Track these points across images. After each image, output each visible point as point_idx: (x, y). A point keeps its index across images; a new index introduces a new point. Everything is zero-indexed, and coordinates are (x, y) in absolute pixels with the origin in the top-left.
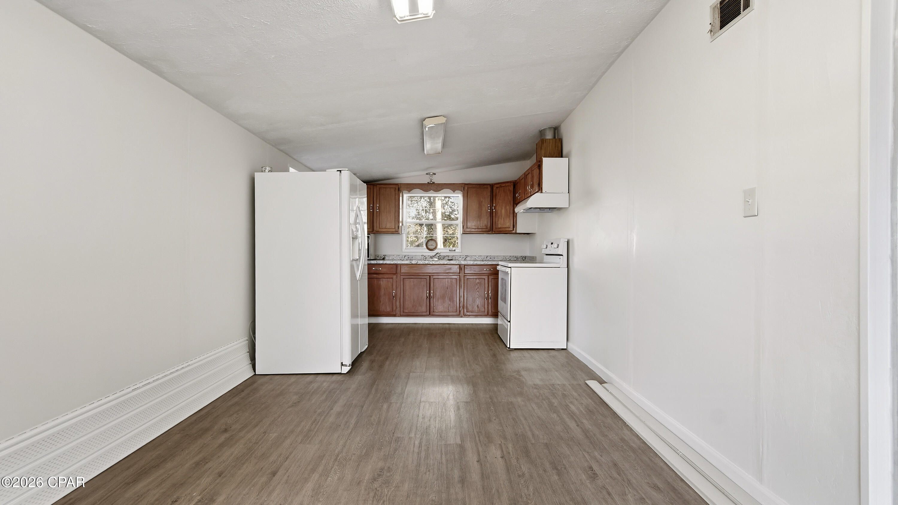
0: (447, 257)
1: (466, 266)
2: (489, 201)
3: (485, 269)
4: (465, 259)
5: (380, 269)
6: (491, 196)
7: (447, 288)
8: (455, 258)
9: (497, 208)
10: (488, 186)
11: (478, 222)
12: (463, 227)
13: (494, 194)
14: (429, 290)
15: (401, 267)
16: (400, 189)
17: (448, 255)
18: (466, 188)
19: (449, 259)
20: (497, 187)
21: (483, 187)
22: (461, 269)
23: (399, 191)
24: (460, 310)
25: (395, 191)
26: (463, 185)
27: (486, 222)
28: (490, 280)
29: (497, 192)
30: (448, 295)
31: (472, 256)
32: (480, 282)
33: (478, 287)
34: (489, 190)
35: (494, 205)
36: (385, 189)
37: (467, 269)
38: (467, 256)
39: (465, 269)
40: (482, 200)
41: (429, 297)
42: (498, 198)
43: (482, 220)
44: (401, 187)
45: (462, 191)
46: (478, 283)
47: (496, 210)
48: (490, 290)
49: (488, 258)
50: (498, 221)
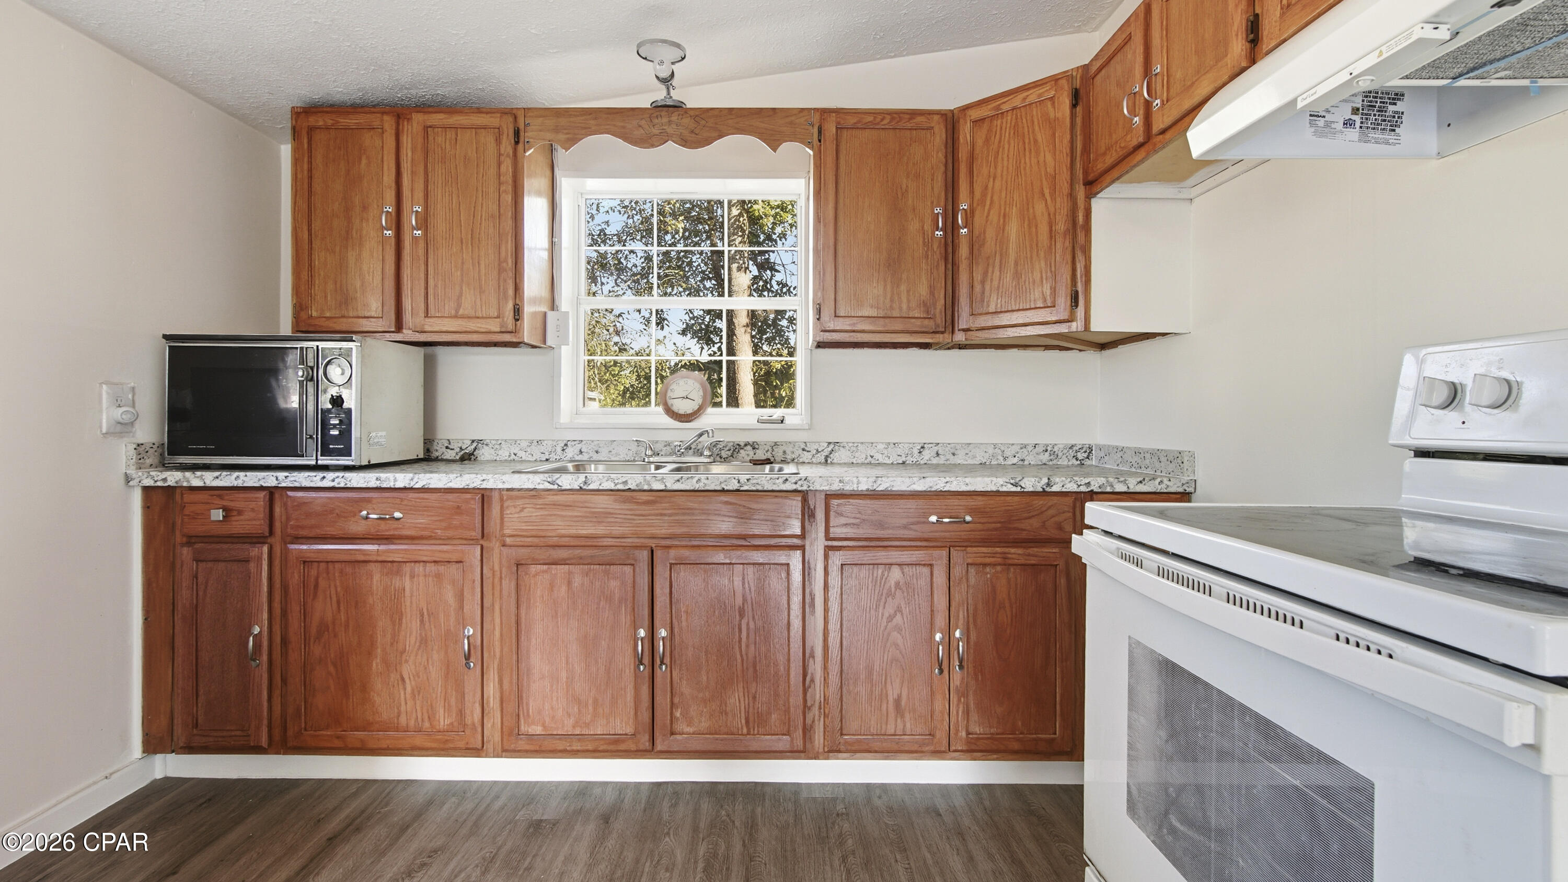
0: (749, 448)
1: (835, 502)
2: (936, 190)
3: (933, 519)
4: (827, 457)
5: (397, 515)
6: (946, 165)
7: (742, 615)
8: (784, 452)
9: (978, 220)
10: (936, 117)
11: (889, 287)
12: (819, 311)
13: (963, 154)
14: (646, 622)
15: (506, 504)
16: (522, 134)
17: (751, 440)
18: (831, 129)
19: (756, 457)
20: (977, 122)
21: (909, 125)
22: (812, 515)
23: (517, 143)
24: (809, 721)
25: (498, 141)
26: (817, 116)
27: (923, 290)
28: (957, 571)
29: (980, 142)
30: (747, 646)
31: (856, 445)
32: (907, 585)
33: (899, 610)
34: (938, 138)
35: (964, 206)
36: (450, 134)
37: (841, 515)
38: (835, 445)
39: (832, 514)
40: (904, 186)
41: (646, 660)
42: (985, 171)
43: (904, 276)
44: (526, 125)
45: (809, 145)
46: (897, 584)
47: (971, 232)
48: (961, 622)
49: (927, 455)
50: (983, 282)
